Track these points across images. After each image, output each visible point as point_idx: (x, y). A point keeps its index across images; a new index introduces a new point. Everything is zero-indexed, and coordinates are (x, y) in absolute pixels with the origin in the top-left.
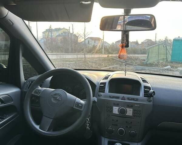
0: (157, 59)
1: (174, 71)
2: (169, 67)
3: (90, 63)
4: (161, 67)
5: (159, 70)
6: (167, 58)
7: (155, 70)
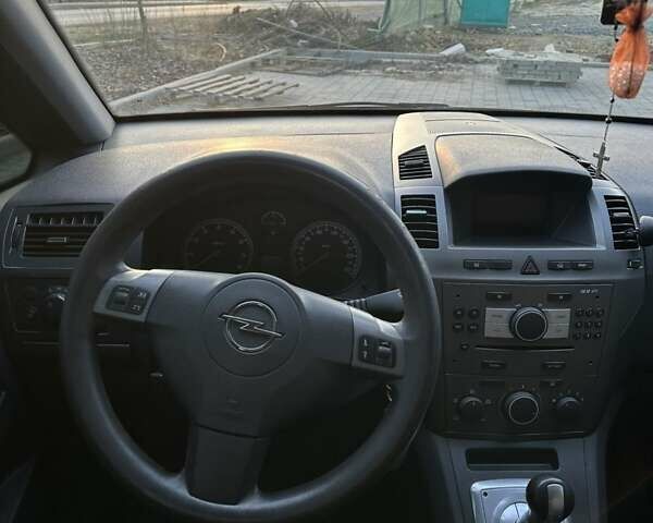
0: (416, 19)
1: (477, 63)
2: (459, 48)
3: (166, 47)
4: (431, 51)
5: (425, 62)
6: (445, 14)
7: (415, 62)
